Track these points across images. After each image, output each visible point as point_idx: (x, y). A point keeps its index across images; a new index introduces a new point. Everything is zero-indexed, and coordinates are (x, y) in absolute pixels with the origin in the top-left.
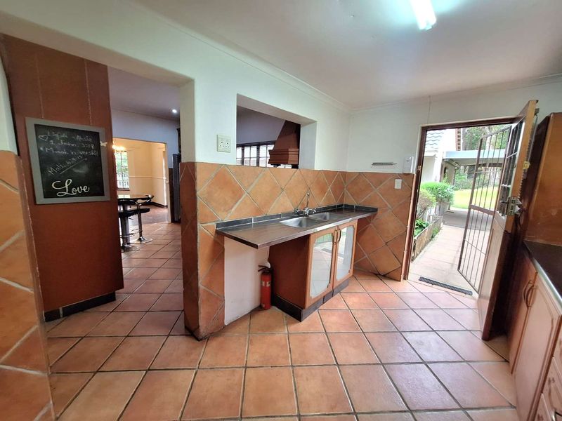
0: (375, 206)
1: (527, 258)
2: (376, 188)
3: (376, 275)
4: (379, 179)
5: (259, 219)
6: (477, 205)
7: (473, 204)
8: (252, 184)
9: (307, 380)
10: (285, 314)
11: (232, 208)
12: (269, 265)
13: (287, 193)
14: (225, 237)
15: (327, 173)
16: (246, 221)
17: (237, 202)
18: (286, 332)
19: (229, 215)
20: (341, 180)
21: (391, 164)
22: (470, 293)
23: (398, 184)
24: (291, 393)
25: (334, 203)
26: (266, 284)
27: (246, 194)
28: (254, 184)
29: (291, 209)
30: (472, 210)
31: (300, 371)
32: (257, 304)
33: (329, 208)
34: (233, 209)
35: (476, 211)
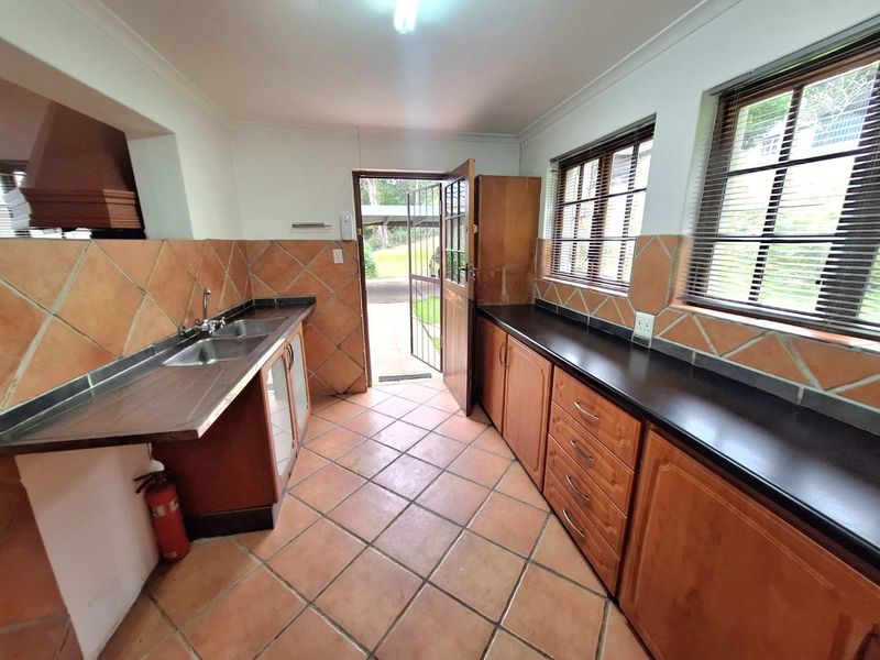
0: (311, 293)
1: (489, 323)
2: (305, 264)
3: (334, 396)
4: (309, 250)
5: (107, 373)
6: (419, 274)
7: (413, 273)
8: (60, 288)
9: (346, 600)
10: (233, 538)
11: (14, 368)
12: (159, 467)
13: (155, 297)
14: (19, 459)
15: (217, 245)
16: (72, 389)
17: (26, 346)
18: (259, 563)
19: (11, 390)
20: (241, 256)
21: (321, 225)
22: (428, 376)
23: (338, 256)
24: (340, 639)
25: (240, 301)
26: (167, 509)
27: (50, 318)
28: (66, 288)
29: (170, 329)
30: (413, 281)
31: (327, 598)
32: (152, 562)
33: (234, 311)
34: (21, 371)
35: (419, 282)
